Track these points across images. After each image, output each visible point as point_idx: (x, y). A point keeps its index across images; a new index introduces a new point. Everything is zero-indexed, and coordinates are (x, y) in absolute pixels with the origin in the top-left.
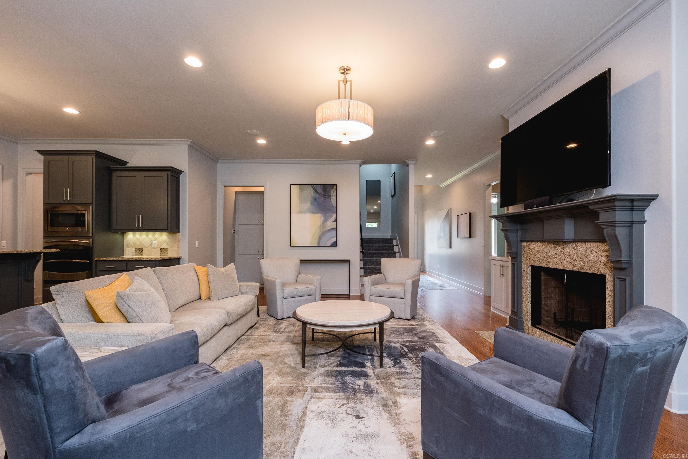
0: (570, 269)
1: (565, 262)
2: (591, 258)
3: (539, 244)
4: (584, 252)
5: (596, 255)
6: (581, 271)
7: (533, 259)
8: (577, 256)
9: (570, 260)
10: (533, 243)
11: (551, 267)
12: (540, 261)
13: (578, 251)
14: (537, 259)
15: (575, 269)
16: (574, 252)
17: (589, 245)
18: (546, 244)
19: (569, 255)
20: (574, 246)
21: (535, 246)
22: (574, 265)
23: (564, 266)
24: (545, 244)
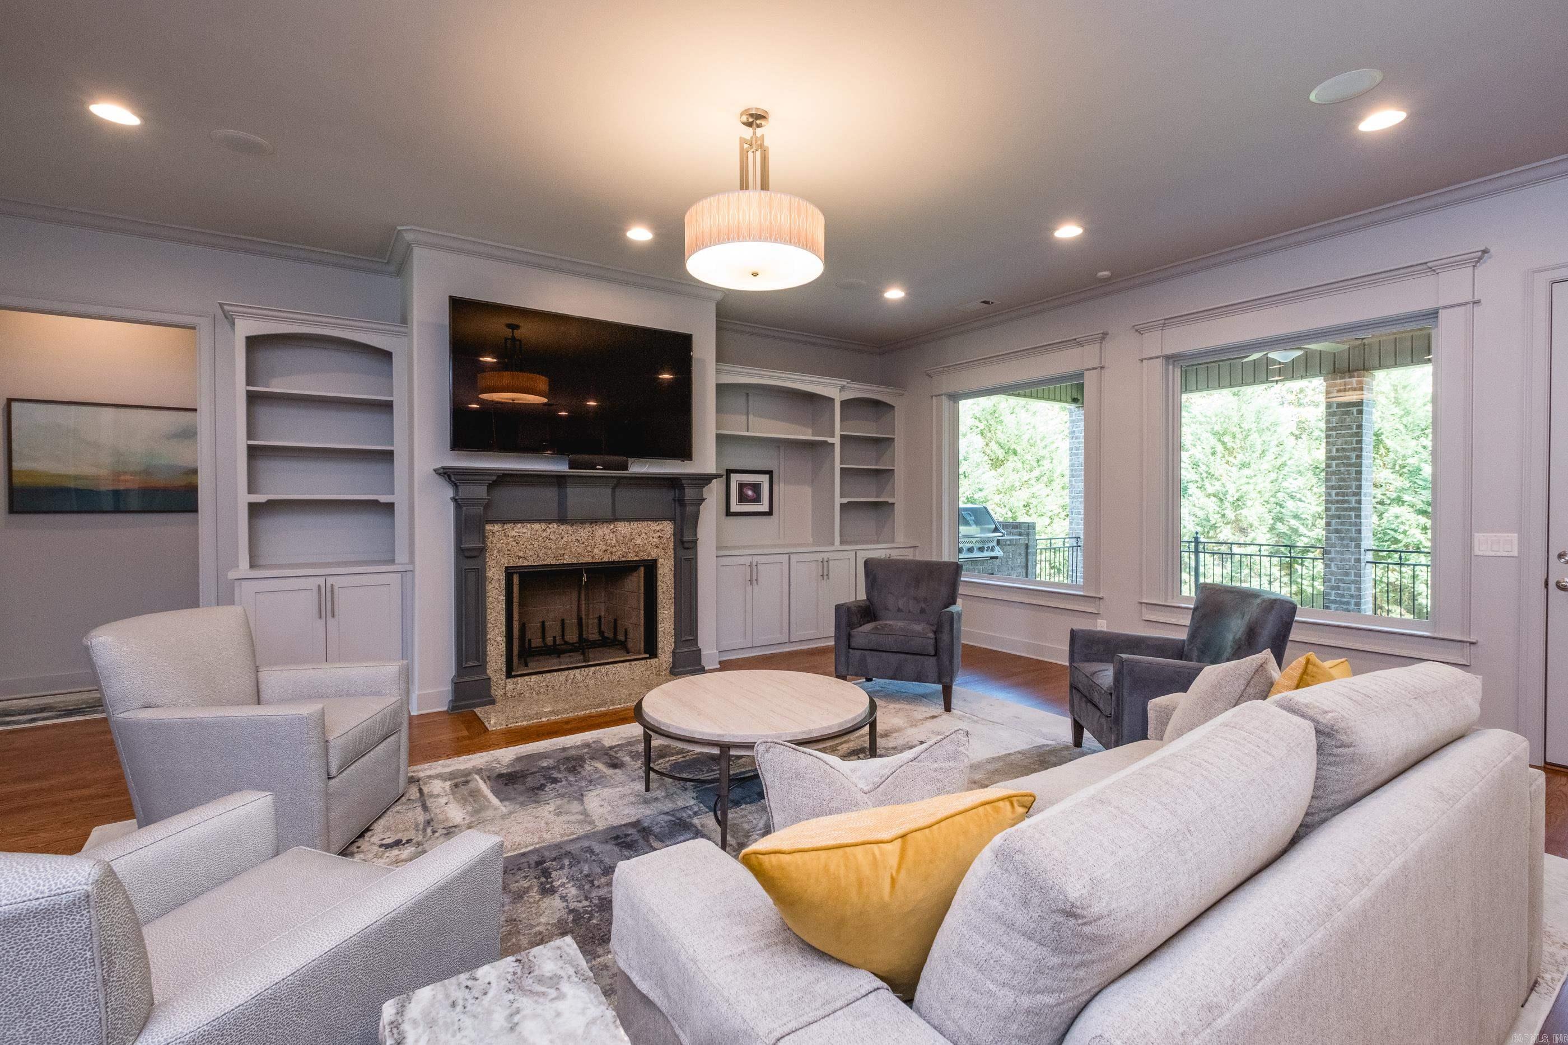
0: (606, 559)
1: (596, 551)
2: (639, 541)
3: (537, 526)
4: (628, 534)
5: (646, 537)
6: (624, 559)
7: (521, 554)
8: (617, 541)
9: (604, 548)
10: (519, 525)
11: (565, 562)
12: (538, 556)
13: (618, 534)
14: (531, 554)
15: (615, 558)
16: (611, 535)
17: (635, 525)
18: (555, 526)
19: (604, 540)
20: (612, 527)
21: (524, 530)
22: (611, 553)
23: (593, 557)
24: (550, 526)
